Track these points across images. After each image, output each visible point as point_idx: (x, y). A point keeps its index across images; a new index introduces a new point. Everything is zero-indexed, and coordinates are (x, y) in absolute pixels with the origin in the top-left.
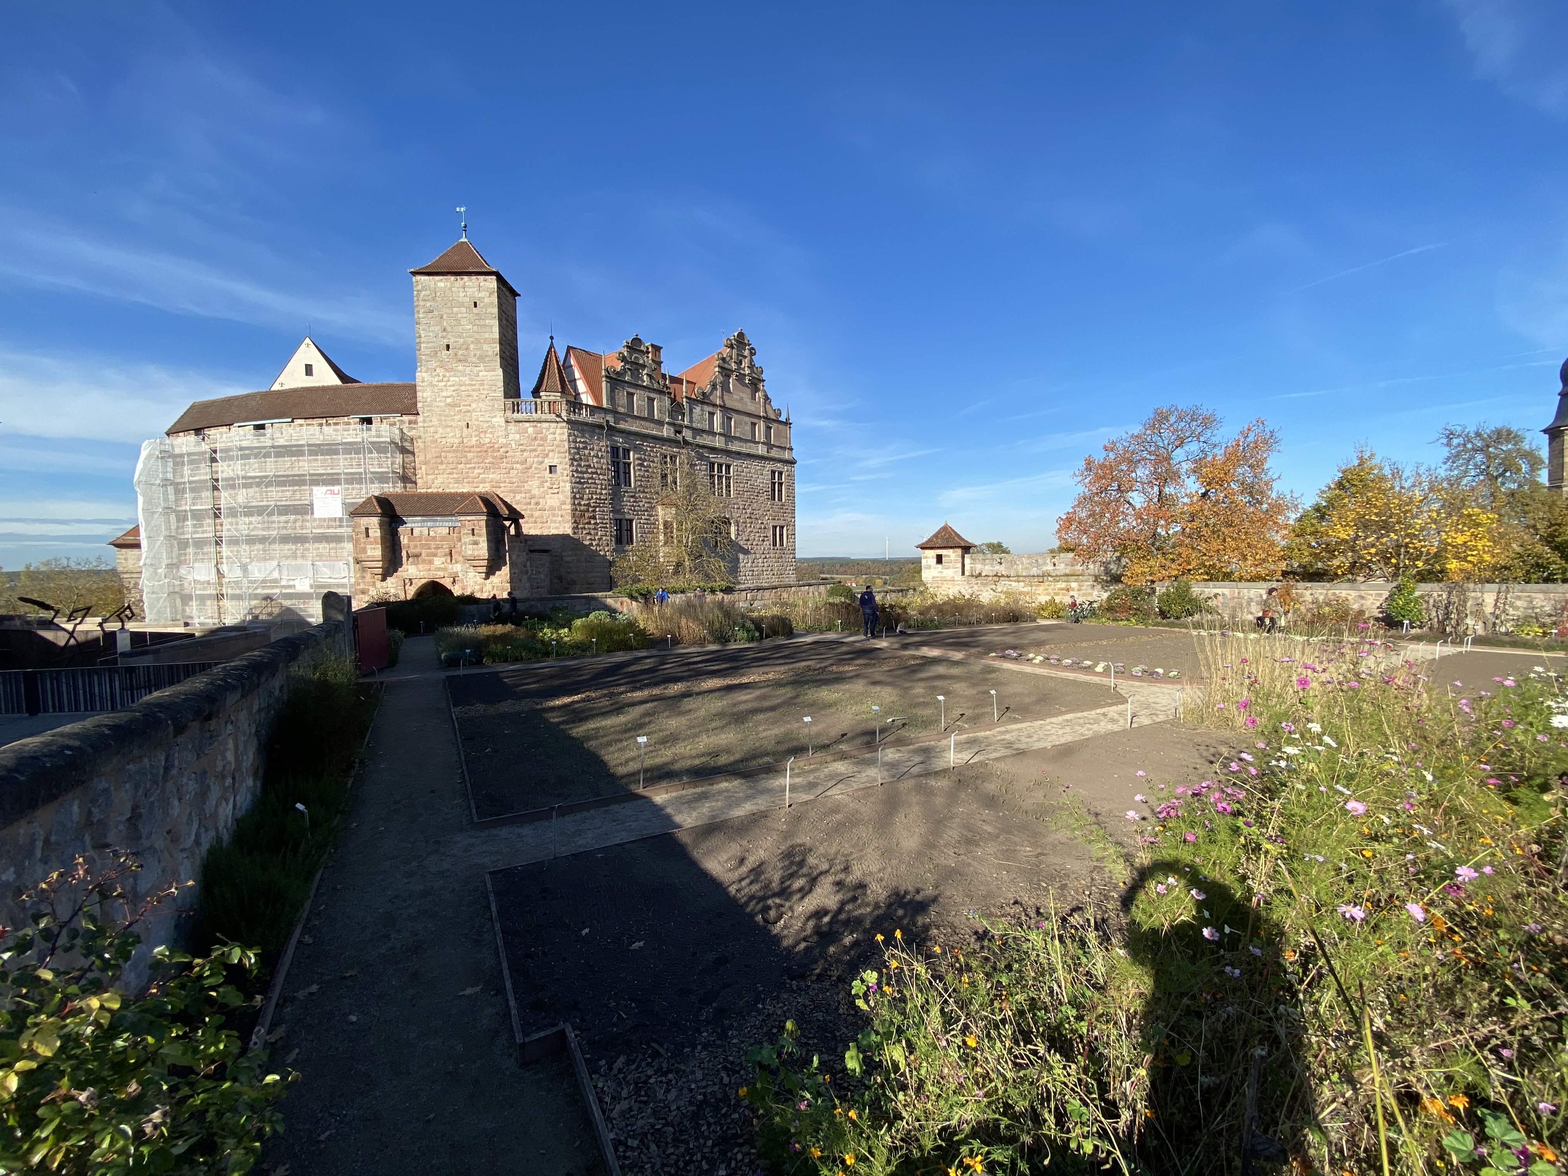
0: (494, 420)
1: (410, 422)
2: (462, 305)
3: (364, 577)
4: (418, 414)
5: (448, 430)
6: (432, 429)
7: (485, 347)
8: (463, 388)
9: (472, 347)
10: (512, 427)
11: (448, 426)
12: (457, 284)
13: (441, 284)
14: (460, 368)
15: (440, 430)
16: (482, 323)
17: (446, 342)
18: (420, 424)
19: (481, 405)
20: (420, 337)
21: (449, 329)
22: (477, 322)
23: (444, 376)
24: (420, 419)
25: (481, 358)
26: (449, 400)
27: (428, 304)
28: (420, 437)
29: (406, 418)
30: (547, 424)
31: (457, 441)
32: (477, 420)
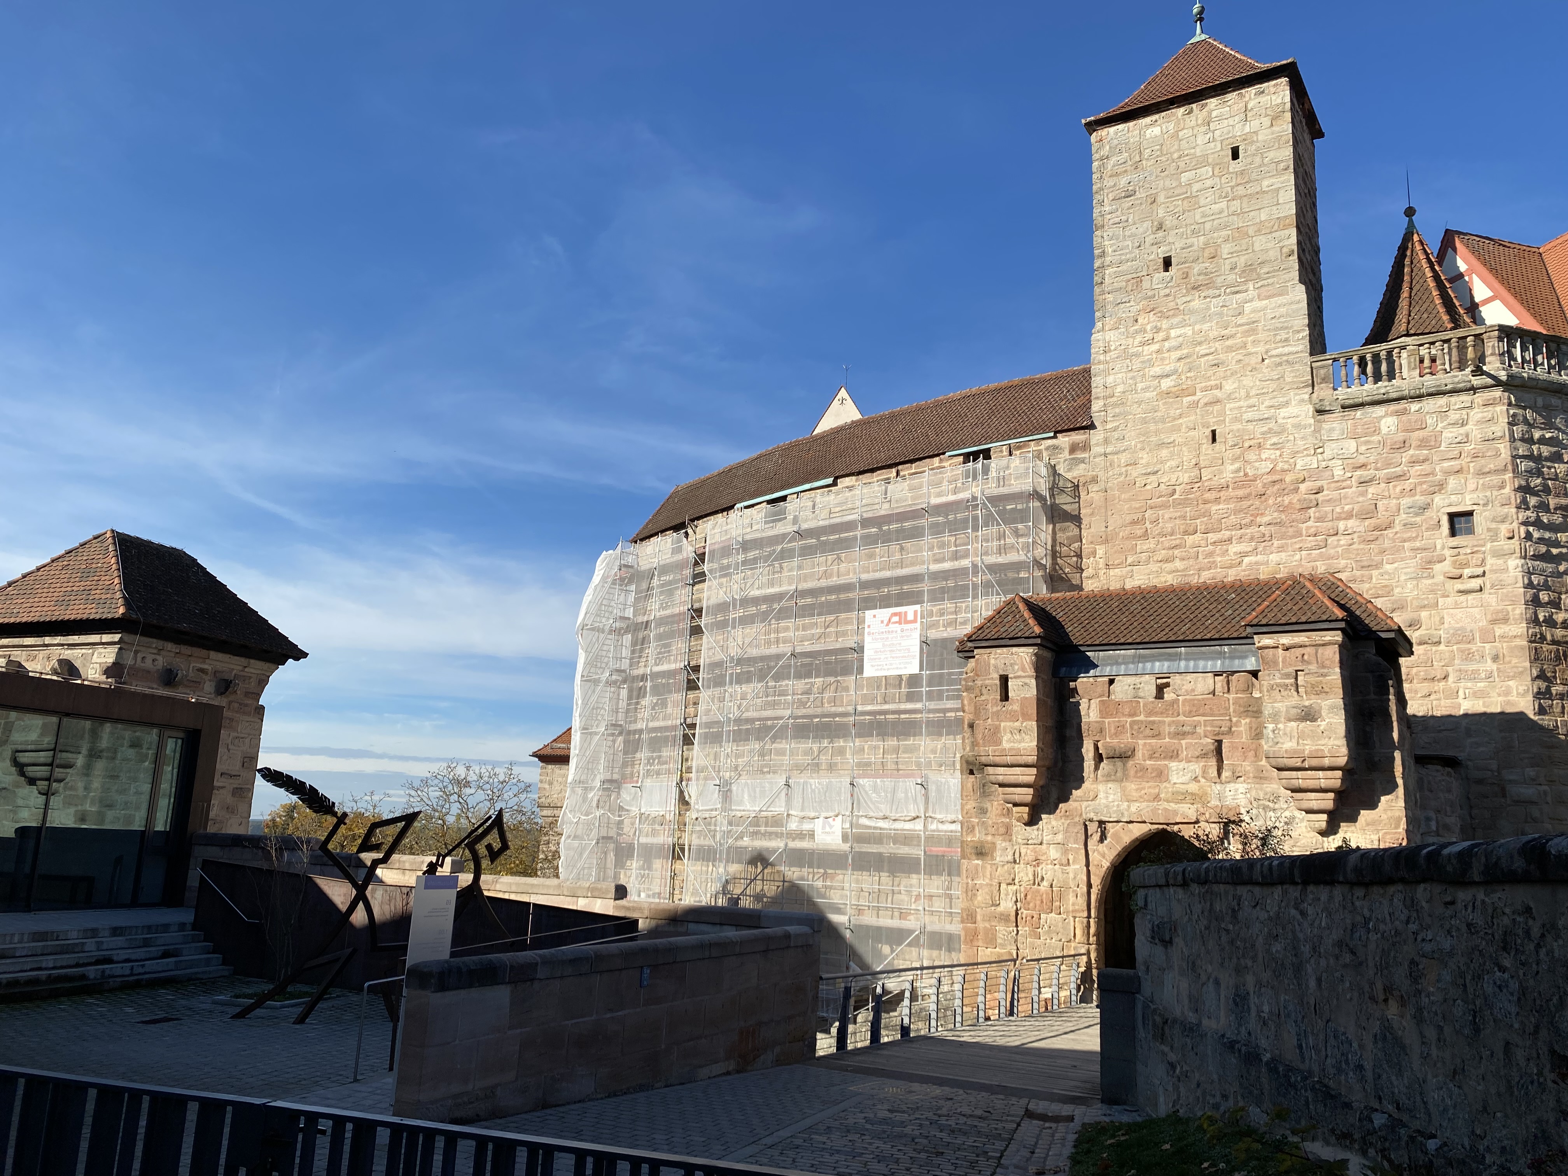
0: (1283, 412)
1: (1073, 449)
2: (1203, 162)
3: (983, 811)
4: (1092, 426)
5: (1164, 453)
6: (1124, 458)
7: (1259, 242)
8: (1202, 349)
9: (1226, 249)
10: (1335, 424)
11: (1162, 445)
12: (1191, 121)
13: (1156, 130)
14: (1196, 304)
15: (1144, 457)
16: (1253, 189)
17: (1162, 252)
18: (1096, 450)
19: (1247, 381)
20: (1103, 254)
21: (1169, 222)
22: (1241, 191)
23: (1158, 330)
24: (1095, 436)
25: (1250, 271)
26: (1166, 384)
27: (1123, 181)
28: (1094, 480)
29: (1064, 440)
30: (1442, 401)
31: (1185, 478)
32: (1236, 420)
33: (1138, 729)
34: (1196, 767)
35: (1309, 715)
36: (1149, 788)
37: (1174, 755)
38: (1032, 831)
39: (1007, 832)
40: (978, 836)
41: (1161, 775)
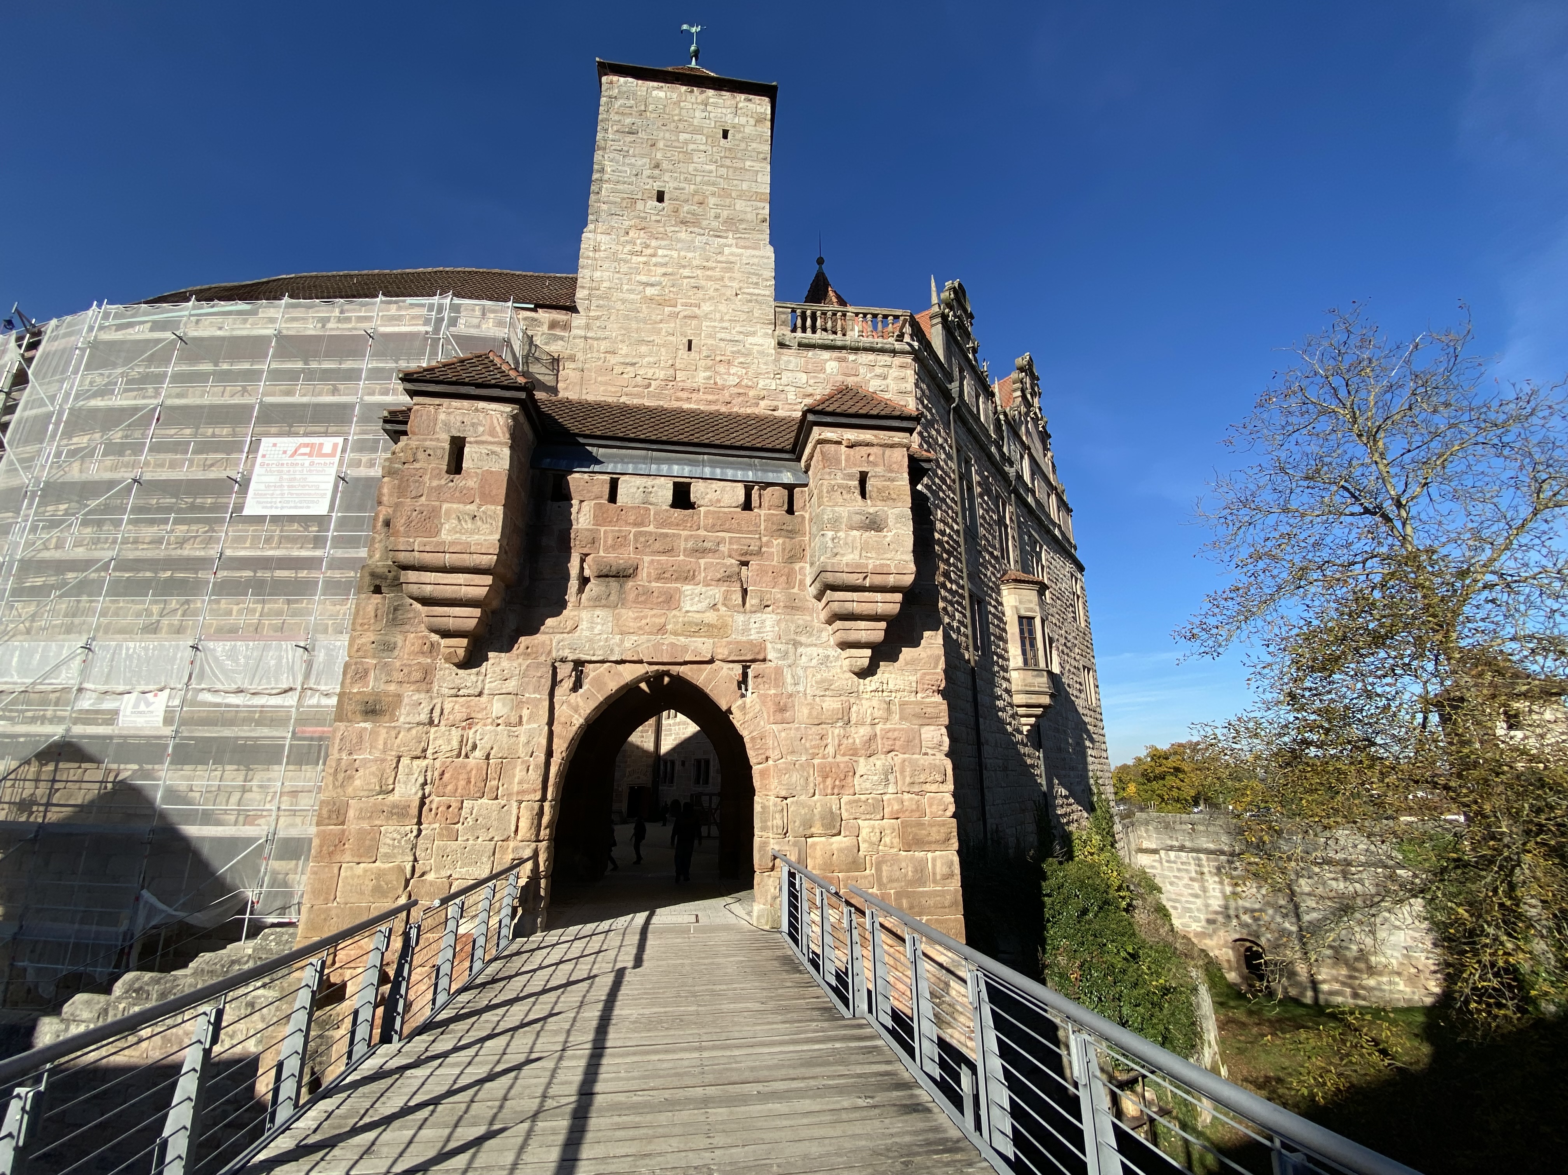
0: (751, 340)
1: (553, 325)
2: (698, 130)
3: (388, 647)
4: (573, 309)
5: (644, 349)
6: (604, 345)
7: (740, 205)
8: (686, 272)
9: (712, 201)
10: (791, 357)
11: (642, 342)
12: (691, 98)
13: (662, 94)
14: (683, 235)
15: (624, 349)
16: (737, 165)
17: (657, 186)
18: (575, 332)
19: (722, 308)
20: (602, 171)
21: (665, 165)
22: (728, 162)
23: (647, 246)
24: (577, 320)
25: (731, 223)
26: (650, 291)
27: (628, 121)
28: (572, 358)
29: (544, 315)
30: (870, 357)
31: (661, 374)
32: (710, 336)
33: (644, 543)
34: (717, 593)
35: (874, 524)
36: (653, 616)
37: (688, 577)
38: (469, 677)
39: (426, 678)
40: (372, 684)
41: (670, 601)
